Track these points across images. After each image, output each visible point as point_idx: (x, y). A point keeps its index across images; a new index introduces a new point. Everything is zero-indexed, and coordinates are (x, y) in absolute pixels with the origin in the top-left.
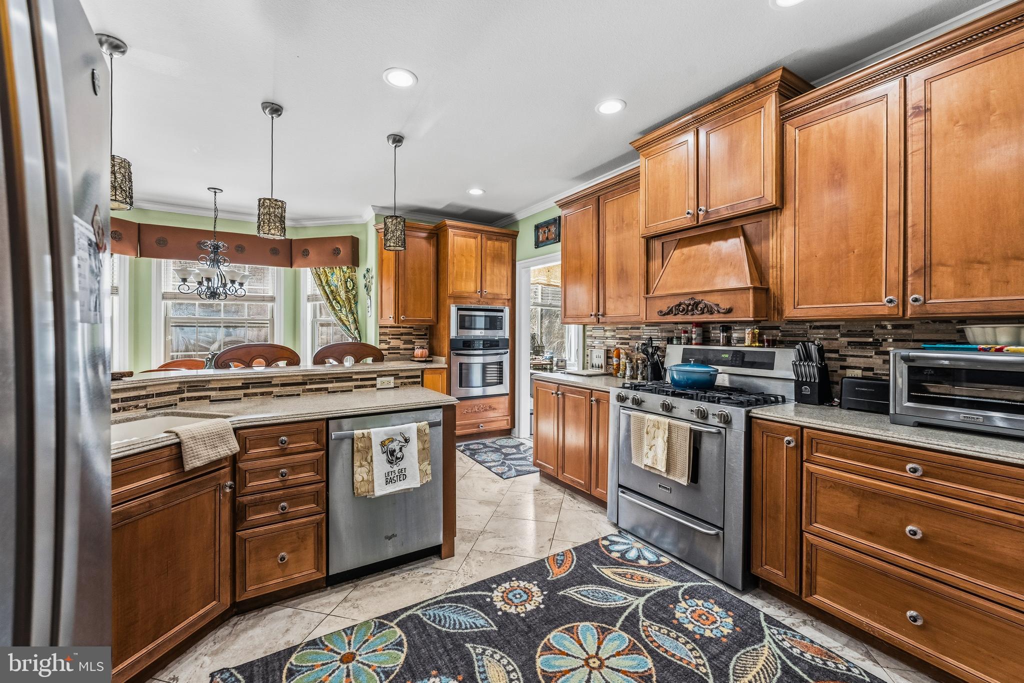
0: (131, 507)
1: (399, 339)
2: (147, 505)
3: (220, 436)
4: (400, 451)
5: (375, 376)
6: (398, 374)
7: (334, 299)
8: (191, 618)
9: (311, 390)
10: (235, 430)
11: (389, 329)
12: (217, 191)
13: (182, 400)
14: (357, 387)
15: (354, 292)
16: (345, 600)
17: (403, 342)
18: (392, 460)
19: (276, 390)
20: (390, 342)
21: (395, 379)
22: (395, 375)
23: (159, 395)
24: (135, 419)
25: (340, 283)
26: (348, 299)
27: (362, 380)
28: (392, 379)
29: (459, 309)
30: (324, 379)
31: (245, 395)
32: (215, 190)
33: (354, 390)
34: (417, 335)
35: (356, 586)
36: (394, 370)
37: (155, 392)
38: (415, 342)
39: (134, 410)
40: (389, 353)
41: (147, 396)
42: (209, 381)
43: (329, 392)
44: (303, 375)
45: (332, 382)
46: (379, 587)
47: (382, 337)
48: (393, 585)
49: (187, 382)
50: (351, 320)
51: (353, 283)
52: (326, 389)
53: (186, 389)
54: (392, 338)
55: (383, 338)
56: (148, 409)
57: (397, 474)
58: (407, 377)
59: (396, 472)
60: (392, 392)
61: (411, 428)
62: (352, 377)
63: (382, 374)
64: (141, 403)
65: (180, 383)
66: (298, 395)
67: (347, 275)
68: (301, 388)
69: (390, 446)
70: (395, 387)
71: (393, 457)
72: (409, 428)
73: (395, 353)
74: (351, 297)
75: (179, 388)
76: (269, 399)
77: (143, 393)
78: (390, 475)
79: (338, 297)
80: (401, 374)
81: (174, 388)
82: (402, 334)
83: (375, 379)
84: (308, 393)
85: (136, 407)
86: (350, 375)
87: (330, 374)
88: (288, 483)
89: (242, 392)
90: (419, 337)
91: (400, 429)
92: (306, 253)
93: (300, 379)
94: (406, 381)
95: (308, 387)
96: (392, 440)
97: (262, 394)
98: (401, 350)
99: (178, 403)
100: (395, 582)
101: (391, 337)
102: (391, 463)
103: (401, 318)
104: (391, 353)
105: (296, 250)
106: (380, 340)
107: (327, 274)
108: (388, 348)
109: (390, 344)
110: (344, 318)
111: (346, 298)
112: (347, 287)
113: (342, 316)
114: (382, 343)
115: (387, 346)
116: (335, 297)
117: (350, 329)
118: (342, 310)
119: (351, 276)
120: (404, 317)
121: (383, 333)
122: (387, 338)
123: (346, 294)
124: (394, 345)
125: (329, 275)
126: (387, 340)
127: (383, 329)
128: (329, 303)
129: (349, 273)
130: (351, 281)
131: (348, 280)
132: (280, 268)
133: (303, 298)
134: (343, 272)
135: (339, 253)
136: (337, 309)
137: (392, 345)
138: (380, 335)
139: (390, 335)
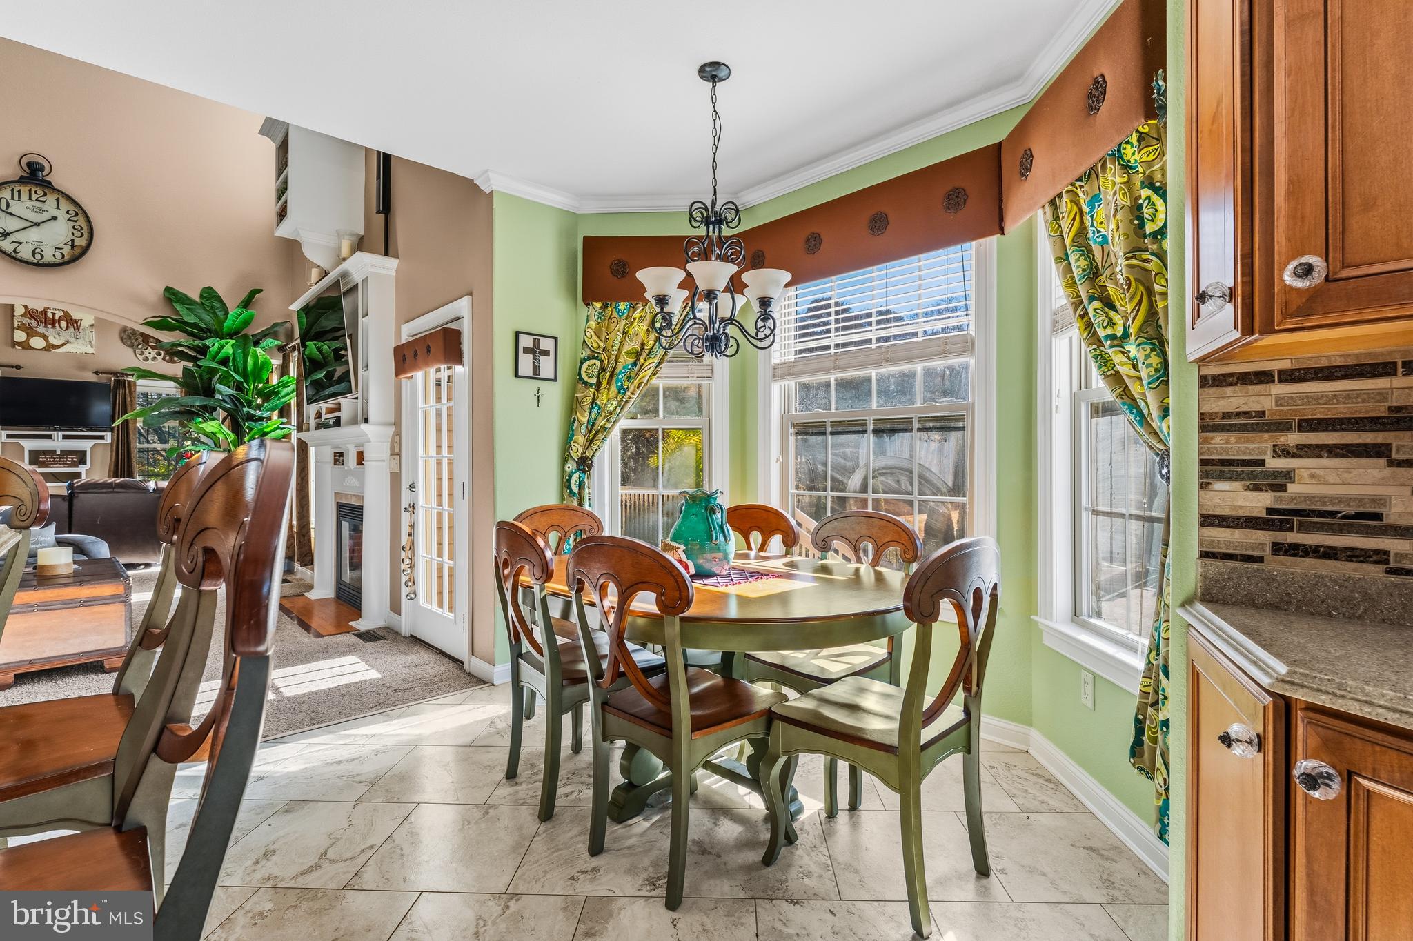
7: (1092, 298)
11: (1278, 389)
20: (1289, 475)
25: (1113, 226)
26: (1141, 279)
40: (1277, 548)
47: (1218, 440)
50: (1144, 373)
54: (1304, 451)
55: (1226, 445)
73: (1331, 554)
74: (1153, 265)
79: (1109, 289)
92: (1027, 168)
101: (1294, 439)
103: (1288, 278)
104: (1294, 550)
105: (1009, 165)
106: (1203, 462)
107: (1080, 209)
108: (1270, 511)
109: (1282, 488)
110: (1126, 370)
111: (1128, 280)
112: (1141, 232)
113: (1118, 358)
114: (1222, 477)
115: (1258, 502)
116: (1104, 288)
117: (1145, 411)
118: (1126, 335)
119: (1158, 176)
120: (1307, 270)
121: (1227, 415)
122: (1257, 446)
123: (1133, 261)
124: (1322, 499)
125: (1086, 209)
126: (1261, 463)
127: (1229, 391)
128: (1082, 317)
129: (1150, 163)
130: (1155, 198)
131: (1145, 192)
132: (982, 241)
133: (1043, 322)
134: (1126, 167)
135: (1104, 94)
136: (1102, 333)
137: (1307, 498)
138: (1204, 429)
139: (1283, 427)
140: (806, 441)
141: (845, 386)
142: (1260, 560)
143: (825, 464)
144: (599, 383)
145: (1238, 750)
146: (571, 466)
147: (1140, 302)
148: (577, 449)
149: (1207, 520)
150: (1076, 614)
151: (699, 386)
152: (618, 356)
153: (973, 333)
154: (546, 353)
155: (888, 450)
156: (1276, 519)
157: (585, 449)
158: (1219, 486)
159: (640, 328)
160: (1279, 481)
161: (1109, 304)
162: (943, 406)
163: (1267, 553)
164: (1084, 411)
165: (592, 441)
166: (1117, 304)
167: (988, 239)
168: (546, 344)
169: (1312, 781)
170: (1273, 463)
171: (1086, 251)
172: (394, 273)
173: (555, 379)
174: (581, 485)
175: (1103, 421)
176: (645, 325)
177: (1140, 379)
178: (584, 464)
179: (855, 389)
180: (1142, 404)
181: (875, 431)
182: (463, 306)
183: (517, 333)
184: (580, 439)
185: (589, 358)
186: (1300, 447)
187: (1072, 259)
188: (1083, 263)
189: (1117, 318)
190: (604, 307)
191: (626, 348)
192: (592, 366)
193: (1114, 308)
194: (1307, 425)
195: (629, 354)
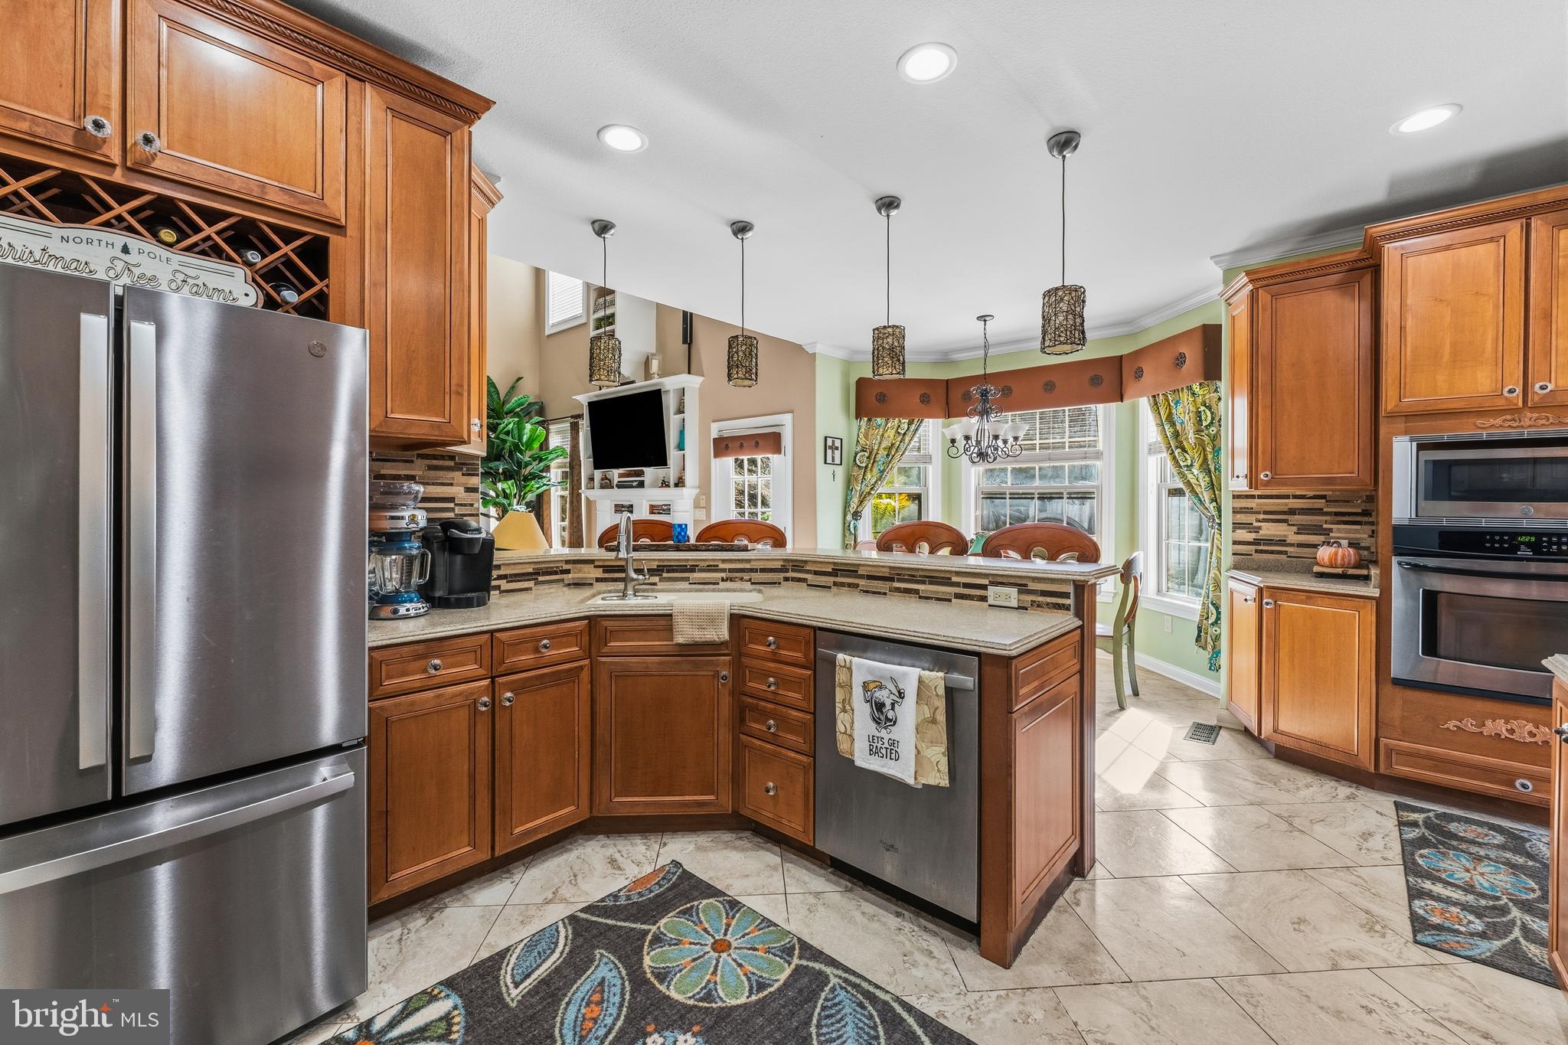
0: (631, 662)
1: (1285, 521)
2: (644, 665)
3: (711, 619)
4: (892, 709)
5: (985, 582)
6: (1026, 585)
7: (1177, 447)
8: (687, 798)
9: (898, 590)
10: (733, 617)
11: (1257, 500)
12: (987, 318)
13: (786, 579)
14: (959, 596)
15: (1213, 430)
16: (817, 895)
17: (1295, 529)
18: (880, 719)
19: (862, 582)
20: (1260, 528)
21: (1020, 592)
22: (1021, 585)
23: (763, 570)
24: (735, 591)
25: (1187, 418)
26: (1201, 444)
27: (966, 586)
28: (1014, 591)
29: (1421, 447)
30: (914, 576)
31: (835, 584)
32: (983, 318)
33: (953, 600)
34: (1336, 514)
35: (851, 890)
36: (1020, 577)
37: (759, 567)
38: (1331, 530)
39: (739, 582)
40: (1257, 551)
41: (752, 570)
42: (806, 562)
43: (920, 597)
44: (890, 567)
45: (924, 583)
46: (863, 913)
47: (1239, 516)
48: (875, 925)
49: (792, 561)
50: (1202, 484)
51: (1212, 413)
52: (917, 592)
53: (790, 567)
54: (1265, 520)
55: (1242, 518)
56: (752, 583)
57: (886, 745)
58: (1044, 593)
59: (886, 741)
60: (1014, 616)
61: (910, 675)
62: (950, 579)
63: (999, 581)
64: (746, 576)
65: (785, 560)
66: (885, 594)
67: (1199, 400)
68: (888, 584)
69: (876, 695)
70: (1019, 608)
71: (881, 714)
72: (905, 674)
73: (1272, 552)
74: (1206, 439)
75: (784, 566)
76: (856, 592)
77: (748, 566)
78: (876, 741)
79: (1185, 443)
80: (1032, 586)
81: (778, 565)
82: (1292, 512)
83: (984, 587)
84: (896, 594)
85: (742, 579)
86: (948, 575)
87: (922, 570)
88: (779, 698)
89: (832, 579)
90: (1342, 518)
91: (891, 671)
92: (1139, 374)
93: (886, 573)
94: (1041, 599)
95: (896, 585)
96: (881, 687)
97: (850, 585)
98: (1292, 545)
99: (782, 583)
100: (884, 924)
101: (1262, 516)
102: (879, 723)
103: (1262, 476)
104: (1261, 552)
105: (1127, 371)
106: (1233, 523)
107: (1169, 403)
108: (1254, 539)
109: (1258, 532)
110: (1193, 481)
111: (1195, 443)
112: (1200, 423)
113: (1190, 476)
114: (1239, 528)
115: (1251, 537)
116: (1181, 442)
117: (1203, 500)
118: (1192, 465)
119: (1208, 401)
120: (1267, 476)
121: (1241, 508)
122: (1251, 519)
123: (1197, 436)
124: (1270, 535)
125: (1172, 404)
126: (1252, 524)
127: (1242, 500)
128: (1171, 454)
129: (1204, 395)
130: (1207, 411)
131: (1202, 408)
132: (1108, 404)
133: (1143, 448)
134: (1194, 394)
135: (1185, 361)
136: (1182, 464)
137: (1266, 535)
138: (1234, 512)
139: (1259, 513)
140: (993, 502)
141: (1018, 472)
142: (1251, 555)
143: (1005, 516)
144: (866, 467)
145: (1249, 602)
146: (849, 517)
147: (1200, 454)
148: (853, 506)
149: (1235, 543)
150: (1159, 591)
151: (919, 468)
152: (878, 450)
153: (1101, 448)
154: (837, 448)
155: (1048, 508)
156: (1256, 542)
157: (857, 508)
158: (1238, 531)
159: (891, 433)
160: (1257, 530)
161: (1184, 450)
162: (1081, 485)
163: (1253, 553)
164: (1165, 493)
165: (862, 502)
166: (1189, 452)
167: (1111, 404)
168: (838, 443)
169: (1267, 604)
170: (1256, 524)
171: (1173, 424)
172: (698, 386)
173: (841, 464)
174: (855, 528)
175: (1175, 500)
176: (893, 431)
177: (1200, 485)
178: (857, 515)
179: (1025, 473)
180: (1201, 496)
181: (1039, 498)
182: (787, 419)
183: (826, 438)
184: (856, 500)
185: (861, 451)
186: (1263, 519)
187: (1166, 427)
188: (1172, 430)
189: (1187, 456)
190: (869, 420)
191: (883, 446)
192: (862, 456)
193: (1186, 452)
194: (1266, 513)
195: (885, 449)
